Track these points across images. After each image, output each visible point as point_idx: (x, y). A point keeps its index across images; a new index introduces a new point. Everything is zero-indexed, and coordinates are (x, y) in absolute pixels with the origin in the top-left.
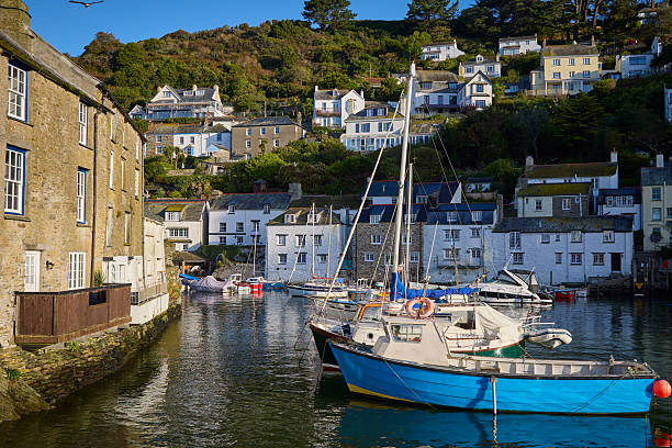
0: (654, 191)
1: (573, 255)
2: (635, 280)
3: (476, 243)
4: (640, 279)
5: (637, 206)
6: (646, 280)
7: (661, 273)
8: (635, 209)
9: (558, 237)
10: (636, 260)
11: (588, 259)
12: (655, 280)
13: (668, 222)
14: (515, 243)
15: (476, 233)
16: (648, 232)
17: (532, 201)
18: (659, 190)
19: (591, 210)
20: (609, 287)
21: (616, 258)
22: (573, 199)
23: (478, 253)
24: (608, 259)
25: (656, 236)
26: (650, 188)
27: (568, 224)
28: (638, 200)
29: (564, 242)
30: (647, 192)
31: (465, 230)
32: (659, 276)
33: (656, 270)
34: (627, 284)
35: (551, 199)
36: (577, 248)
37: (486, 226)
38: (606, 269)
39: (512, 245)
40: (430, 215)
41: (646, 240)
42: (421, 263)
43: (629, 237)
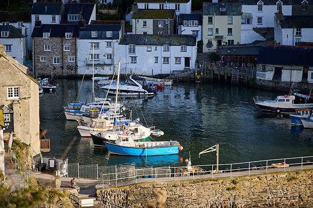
0: (209, 18)
1: (164, 58)
2: (196, 74)
3: (109, 51)
4: (199, 73)
5: (200, 26)
6: (202, 73)
7: (210, 70)
8: (199, 28)
9: (156, 48)
10: (197, 62)
11: (172, 60)
12: (207, 74)
13: (216, 36)
14: (132, 51)
15: (109, 44)
16: (205, 42)
17: (141, 21)
18: (212, 18)
19: (175, 30)
20: (183, 78)
21: (187, 60)
22: (165, 21)
23: (110, 56)
24: (183, 61)
25: (210, 44)
26: (207, 16)
27: (162, 40)
28: (201, 23)
29: (160, 51)
30: (205, 19)
31: (103, 43)
32: (208, 71)
33: (207, 68)
34: (192, 76)
35: (152, 20)
36: (166, 54)
37: (115, 41)
38: (182, 66)
39: (130, 52)
40: (81, 33)
41: (204, 47)
42: (76, 62)
43: (195, 48)
